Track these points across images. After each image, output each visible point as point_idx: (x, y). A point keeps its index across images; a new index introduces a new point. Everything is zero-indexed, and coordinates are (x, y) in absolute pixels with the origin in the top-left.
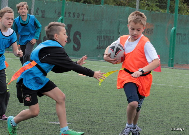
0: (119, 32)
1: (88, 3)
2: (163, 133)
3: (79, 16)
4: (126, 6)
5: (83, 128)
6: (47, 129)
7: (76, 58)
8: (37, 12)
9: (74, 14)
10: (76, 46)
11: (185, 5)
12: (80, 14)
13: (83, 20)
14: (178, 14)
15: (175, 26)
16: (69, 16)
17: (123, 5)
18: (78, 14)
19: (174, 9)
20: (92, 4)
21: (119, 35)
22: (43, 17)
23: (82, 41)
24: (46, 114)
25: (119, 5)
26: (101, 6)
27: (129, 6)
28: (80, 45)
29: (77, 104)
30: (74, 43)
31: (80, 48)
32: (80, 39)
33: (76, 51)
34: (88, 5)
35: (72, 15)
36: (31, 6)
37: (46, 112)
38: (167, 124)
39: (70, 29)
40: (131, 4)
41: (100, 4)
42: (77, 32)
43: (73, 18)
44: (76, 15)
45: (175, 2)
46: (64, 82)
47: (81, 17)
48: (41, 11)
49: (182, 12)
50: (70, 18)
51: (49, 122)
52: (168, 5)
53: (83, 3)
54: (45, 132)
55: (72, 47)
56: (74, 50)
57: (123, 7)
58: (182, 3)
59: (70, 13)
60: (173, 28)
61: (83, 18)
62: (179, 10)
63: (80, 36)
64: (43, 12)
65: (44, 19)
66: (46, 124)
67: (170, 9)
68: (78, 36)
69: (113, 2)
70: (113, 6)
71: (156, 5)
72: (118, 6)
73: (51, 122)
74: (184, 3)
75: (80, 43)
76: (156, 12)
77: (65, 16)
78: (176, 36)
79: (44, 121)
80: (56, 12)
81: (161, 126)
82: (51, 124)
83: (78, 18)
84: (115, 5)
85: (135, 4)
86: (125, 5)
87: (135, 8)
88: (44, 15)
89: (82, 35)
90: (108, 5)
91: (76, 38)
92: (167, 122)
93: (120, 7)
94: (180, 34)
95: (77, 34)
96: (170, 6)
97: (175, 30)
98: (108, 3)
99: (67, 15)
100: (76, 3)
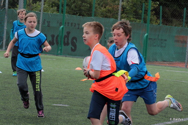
0: (106, 37)
1: (83, 16)
2: (138, 113)
3: (75, 25)
4: (111, 18)
5: (79, 109)
6: (52, 109)
7: (74, 57)
8: (44, 22)
9: (72, 24)
10: (73, 48)
11: (155, 16)
12: (76, 24)
13: (78, 28)
14: (150, 23)
15: (147, 33)
16: (68, 25)
17: (108, 17)
18: (75, 24)
19: (147, 20)
20: (85, 16)
21: (105, 40)
22: (48, 26)
23: (77, 44)
24: (51, 98)
25: (106, 17)
26: (91, 18)
27: (113, 17)
28: (76, 47)
29: (74, 91)
30: (72, 45)
31: (76, 49)
32: (76, 42)
33: (73, 51)
34: (82, 17)
35: (70, 25)
36: (40, 18)
37: (51, 97)
38: (141, 106)
39: (69, 35)
40: (114, 16)
41: (91, 16)
42: (74, 37)
43: (71, 27)
44: (73, 25)
45: (147, 15)
46: (64, 74)
47: (77, 26)
48: (47, 22)
49: (152, 22)
50: (68, 27)
51: (53, 105)
52: (143, 17)
53: (79, 15)
54: (50, 112)
55: (70, 49)
56: (72, 51)
57: (108, 18)
58: (153, 16)
59: (68, 23)
60: (146, 35)
61: (79, 27)
62: (150, 21)
63: (76, 41)
64: (49, 22)
65: (49, 27)
66: (51, 106)
67: (144, 20)
68: (75, 41)
69: (101, 15)
70: (101, 18)
71: (133, 17)
72: (104, 18)
73: (55, 105)
74: (154, 15)
75: (76, 45)
76: (133, 22)
77: (65, 26)
78: (148, 40)
79: (49, 104)
80: (58, 23)
81: (136, 108)
82: (55, 106)
83: (75, 27)
84: (102, 17)
85: (117, 16)
86: (109, 17)
87: (118, 19)
88: (49, 24)
89: (78, 40)
90: (97, 17)
91: (74, 42)
92: (142, 104)
93: (106, 18)
94: (151, 39)
95: (74, 39)
96: (144, 18)
97: (147, 36)
98: (97, 15)
99: (67, 25)
100: (73, 15)
